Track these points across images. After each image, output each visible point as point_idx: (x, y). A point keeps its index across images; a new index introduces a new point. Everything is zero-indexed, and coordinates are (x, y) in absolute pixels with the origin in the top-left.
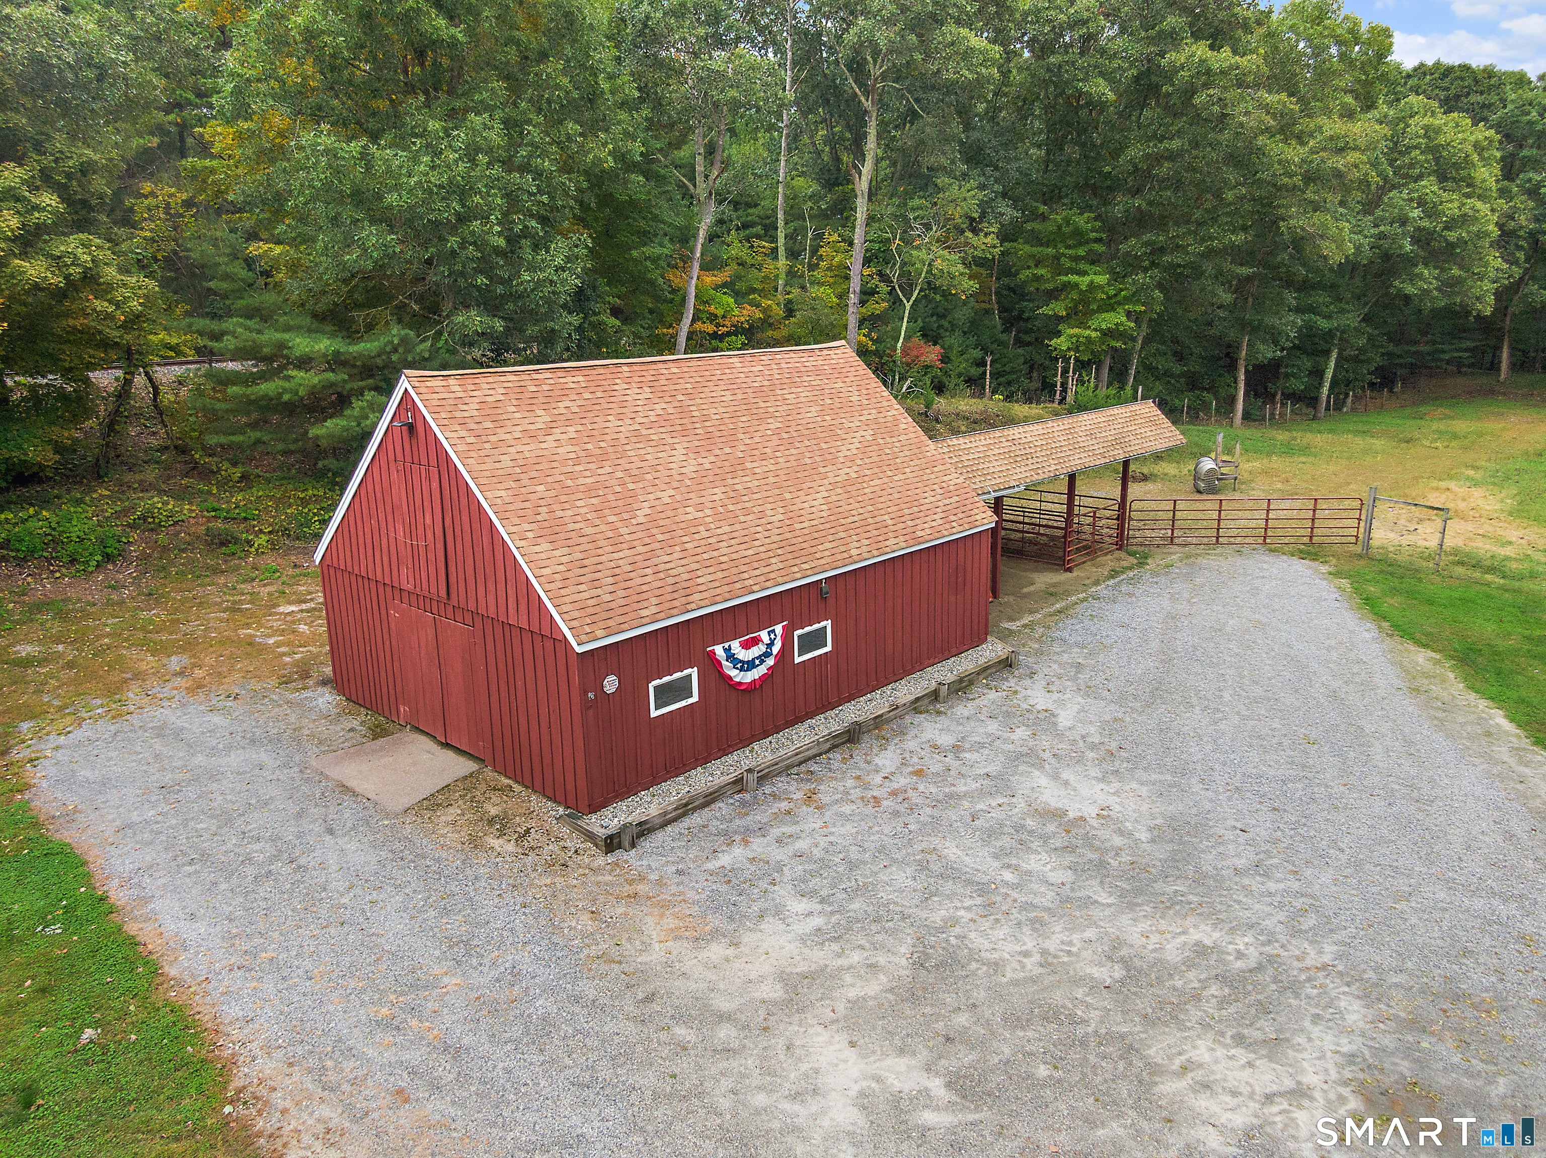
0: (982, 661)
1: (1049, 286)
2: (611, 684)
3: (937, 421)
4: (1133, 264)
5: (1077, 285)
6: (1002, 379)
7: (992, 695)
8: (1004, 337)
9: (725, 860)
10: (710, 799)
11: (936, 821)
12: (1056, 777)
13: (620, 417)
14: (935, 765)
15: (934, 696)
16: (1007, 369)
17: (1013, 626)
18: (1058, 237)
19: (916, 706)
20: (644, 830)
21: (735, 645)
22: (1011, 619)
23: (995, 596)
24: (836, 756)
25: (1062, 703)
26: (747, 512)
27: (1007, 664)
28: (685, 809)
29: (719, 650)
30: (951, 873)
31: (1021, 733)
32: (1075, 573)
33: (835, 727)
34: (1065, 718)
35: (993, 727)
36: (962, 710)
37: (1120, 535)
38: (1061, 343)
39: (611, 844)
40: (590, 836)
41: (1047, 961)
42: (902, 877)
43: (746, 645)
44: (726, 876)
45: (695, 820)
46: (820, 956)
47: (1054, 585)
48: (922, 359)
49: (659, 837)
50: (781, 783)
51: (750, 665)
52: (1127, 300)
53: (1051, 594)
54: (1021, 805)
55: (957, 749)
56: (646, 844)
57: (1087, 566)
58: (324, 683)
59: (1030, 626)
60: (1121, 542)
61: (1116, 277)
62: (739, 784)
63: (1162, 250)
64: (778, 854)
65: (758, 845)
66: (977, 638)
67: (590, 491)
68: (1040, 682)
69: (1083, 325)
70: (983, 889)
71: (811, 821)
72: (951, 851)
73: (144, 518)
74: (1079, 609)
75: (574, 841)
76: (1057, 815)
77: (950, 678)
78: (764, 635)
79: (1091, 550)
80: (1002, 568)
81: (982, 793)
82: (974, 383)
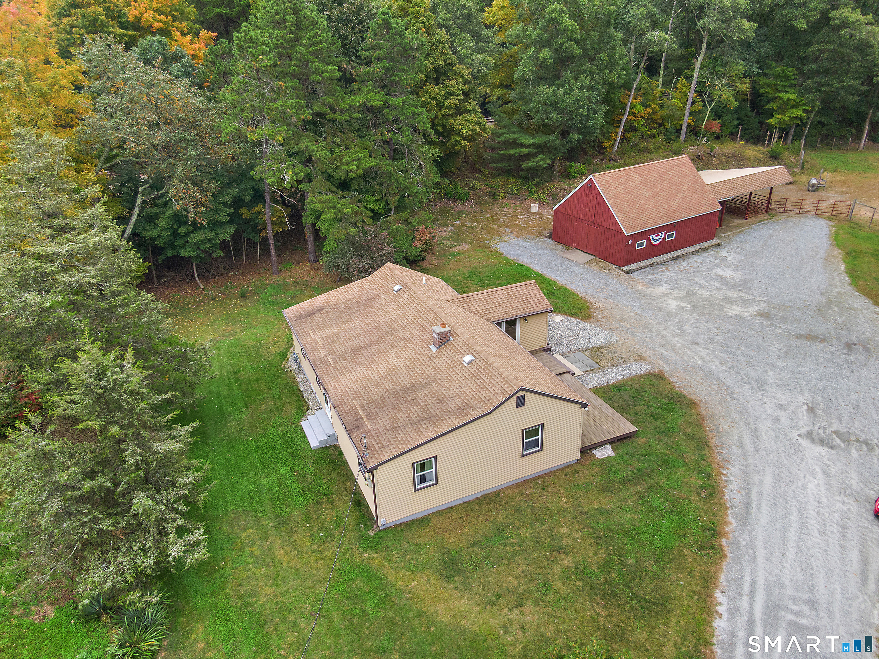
0: (712, 244)
1: (771, 96)
2: (630, 242)
3: (714, 157)
4: (808, 90)
5: (782, 99)
6: (746, 132)
7: (713, 252)
8: (750, 114)
9: (650, 277)
10: (646, 267)
11: (694, 275)
12: (723, 269)
13: (632, 182)
14: (695, 265)
15: (698, 251)
16: (750, 127)
17: (723, 235)
18: (777, 77)
19: (693, 253)
20: (634, 271)
21: (654, 236)
22: (723, 233)
23: (720, 226)
24: (673, 262)
25: (730, 255)
26: (659, 206)
27: (718, 245)
28: (641, 268)
29: (651, 237)
30: (696, 283)
31: (718, 261)
32: (748, 220)
33: (673, 256)
34: (729, 259)
35: (711, 259)
36: (704, 255)
37: (767, 209)
38: (772, 121)
39: (628, 272)
40: (623, 271)
41: (711, 295)
42: (686, 283)
43: (656, 236)
44: (651, 279)
45: (643, 270)
46: (669, 291)
47: (740, 224)
48: (712, 129)
49: (636, 272)
50: (660, 266)
51: (657, 240)
52: (804, 104)
53: (738, 227)
54: (713, 274)
55: (701, 263)
56: (634, 273)
57: (752, 218)
58: (546, 237)
59: (728, 236)
60: (767, 210)
61: (800, 94)
62: (652, 265)
63: (823, 85)
64: (660, 277)
65: (656, 275)
66: (712, 238)
67: (627, 201)
68: (726, 250)
69: (783, 113)
70: (701, 285)
71: (667, 273)
72: (696, 280)
73: (472, 187)
74: (744, 232)
75: (620, 272)
76: (721, 276)
77: (703, 247)
78: (660, 234)
79: (756, 212)
80: (724, 216)
81: (705, 271)
82: (733, 136)
